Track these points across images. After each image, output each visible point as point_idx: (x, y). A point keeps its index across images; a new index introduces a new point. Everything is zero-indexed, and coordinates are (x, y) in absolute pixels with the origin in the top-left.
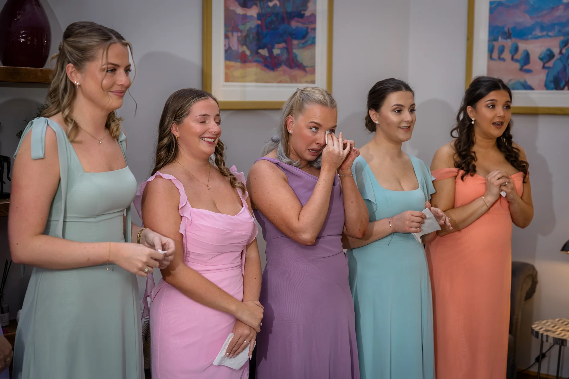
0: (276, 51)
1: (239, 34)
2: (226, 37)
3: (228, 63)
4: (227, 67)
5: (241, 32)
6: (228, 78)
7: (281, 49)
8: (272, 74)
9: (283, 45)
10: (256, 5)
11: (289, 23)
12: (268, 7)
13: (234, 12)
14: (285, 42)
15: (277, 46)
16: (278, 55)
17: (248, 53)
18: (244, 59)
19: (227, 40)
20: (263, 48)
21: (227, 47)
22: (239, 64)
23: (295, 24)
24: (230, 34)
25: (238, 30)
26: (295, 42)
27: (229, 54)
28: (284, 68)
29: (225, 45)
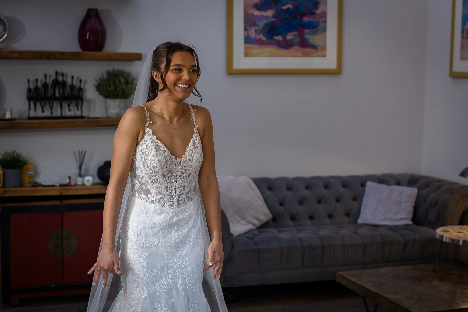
0: (289, 37)
1: (257, 28)
2: (246, 29)
3: (248, 45)
4: (246, 48)
5: (258, 26)
6: (246, 55)
7: (294, 35)
8: (285, 52)
9: (296, 33)
10: (271, 8)
11: (301, 19)
12: (282, 9)
13: (253, 15)
14: (298, 31)
15: (289, 34)
16: (291, 40)
17: (264, 39)
18: (260, 43)
19: (246, 32)
20: (278, 35)
21: (246, 36)
22: (256, 46)
23: (306, 19)
24: (249, 28)
25: (255, 25)
26: (306, 31)
27: (248, 40)
28: (296, 47)
29: (245, 35)
